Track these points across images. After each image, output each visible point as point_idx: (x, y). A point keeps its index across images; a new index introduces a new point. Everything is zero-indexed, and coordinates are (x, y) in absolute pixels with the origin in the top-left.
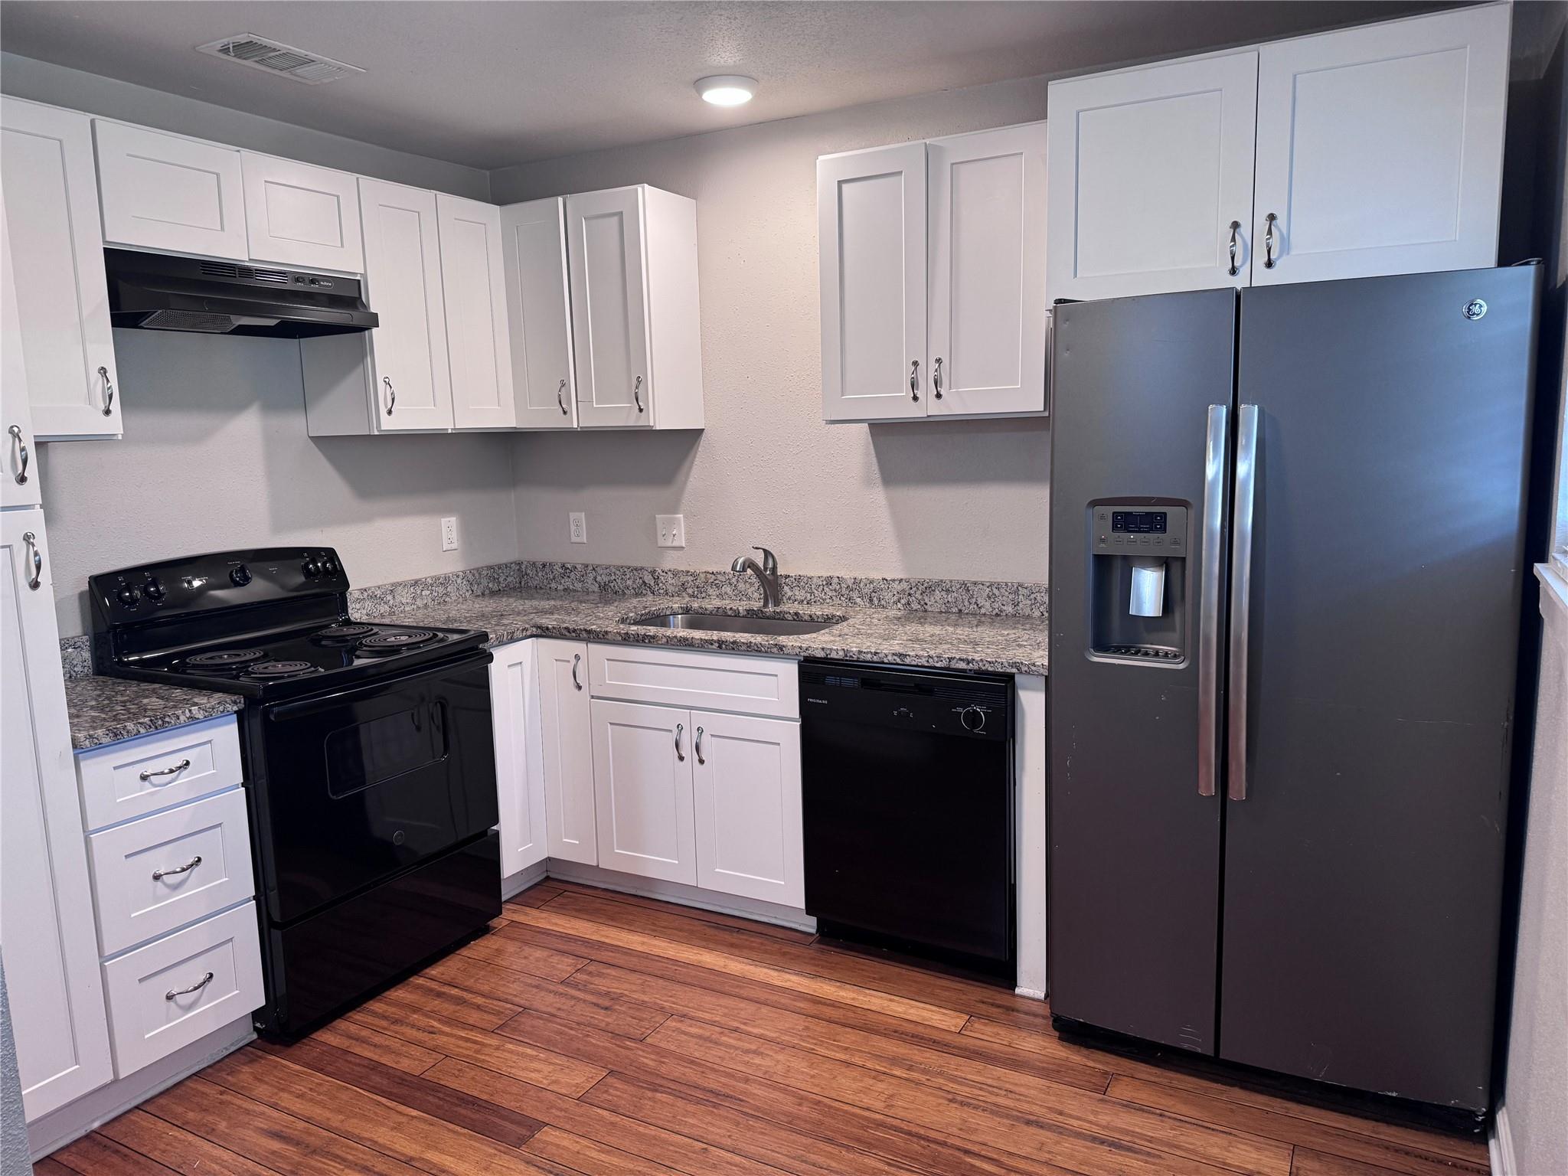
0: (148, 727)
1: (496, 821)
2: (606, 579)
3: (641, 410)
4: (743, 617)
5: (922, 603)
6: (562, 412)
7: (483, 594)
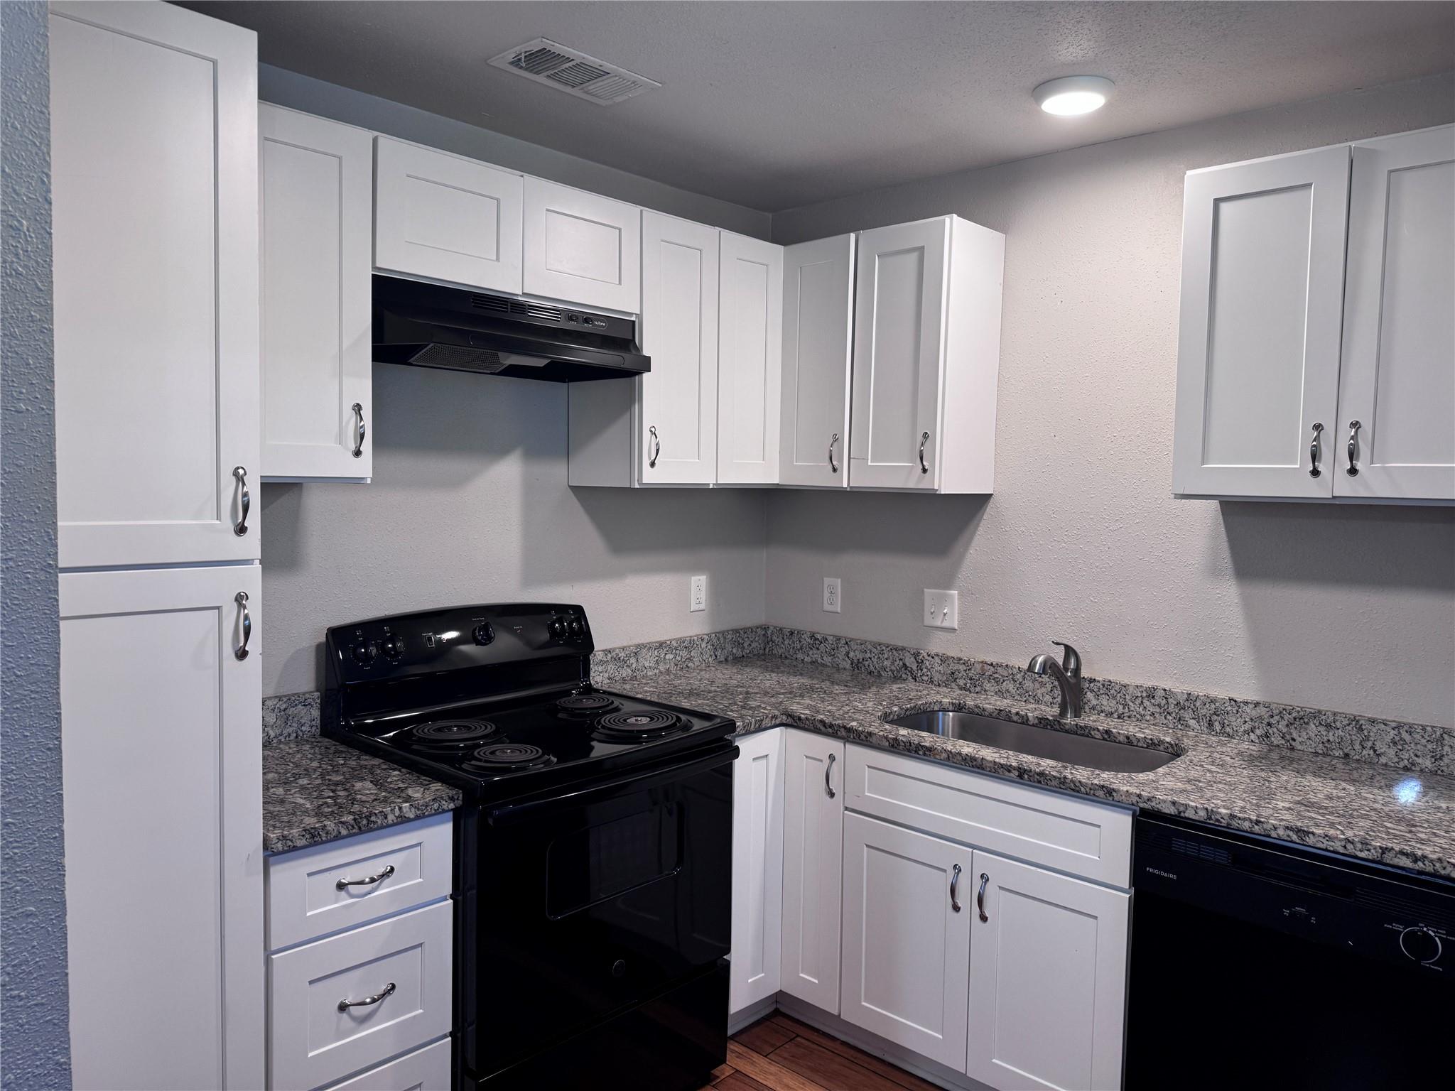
0: (350, 827)
1: (728, 950)
2: (860, 656)
3: (925, 470)
4: (1033, 725)
5: (1288, 737)
6: (831, 469)
7: (726, 660)
